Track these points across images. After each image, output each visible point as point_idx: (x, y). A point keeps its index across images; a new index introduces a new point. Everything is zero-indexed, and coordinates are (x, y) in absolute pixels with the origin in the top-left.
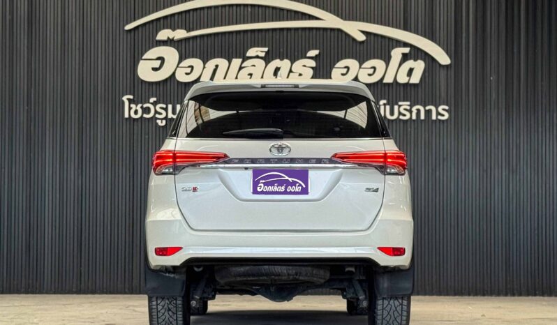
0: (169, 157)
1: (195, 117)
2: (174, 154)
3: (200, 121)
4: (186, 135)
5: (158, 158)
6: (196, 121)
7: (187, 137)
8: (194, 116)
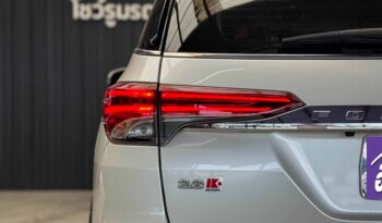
0: (145, 101)
1: (196, 9)
2: (157, 93)
3: (203, 16)
4: (179, 45)
5: (117, 101)
6: (197, 15)
7: (181, 50)
8: (192, 7)
